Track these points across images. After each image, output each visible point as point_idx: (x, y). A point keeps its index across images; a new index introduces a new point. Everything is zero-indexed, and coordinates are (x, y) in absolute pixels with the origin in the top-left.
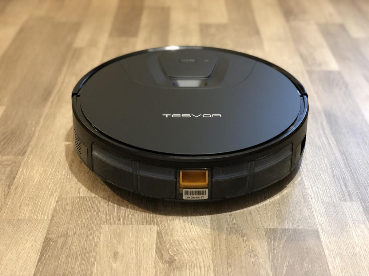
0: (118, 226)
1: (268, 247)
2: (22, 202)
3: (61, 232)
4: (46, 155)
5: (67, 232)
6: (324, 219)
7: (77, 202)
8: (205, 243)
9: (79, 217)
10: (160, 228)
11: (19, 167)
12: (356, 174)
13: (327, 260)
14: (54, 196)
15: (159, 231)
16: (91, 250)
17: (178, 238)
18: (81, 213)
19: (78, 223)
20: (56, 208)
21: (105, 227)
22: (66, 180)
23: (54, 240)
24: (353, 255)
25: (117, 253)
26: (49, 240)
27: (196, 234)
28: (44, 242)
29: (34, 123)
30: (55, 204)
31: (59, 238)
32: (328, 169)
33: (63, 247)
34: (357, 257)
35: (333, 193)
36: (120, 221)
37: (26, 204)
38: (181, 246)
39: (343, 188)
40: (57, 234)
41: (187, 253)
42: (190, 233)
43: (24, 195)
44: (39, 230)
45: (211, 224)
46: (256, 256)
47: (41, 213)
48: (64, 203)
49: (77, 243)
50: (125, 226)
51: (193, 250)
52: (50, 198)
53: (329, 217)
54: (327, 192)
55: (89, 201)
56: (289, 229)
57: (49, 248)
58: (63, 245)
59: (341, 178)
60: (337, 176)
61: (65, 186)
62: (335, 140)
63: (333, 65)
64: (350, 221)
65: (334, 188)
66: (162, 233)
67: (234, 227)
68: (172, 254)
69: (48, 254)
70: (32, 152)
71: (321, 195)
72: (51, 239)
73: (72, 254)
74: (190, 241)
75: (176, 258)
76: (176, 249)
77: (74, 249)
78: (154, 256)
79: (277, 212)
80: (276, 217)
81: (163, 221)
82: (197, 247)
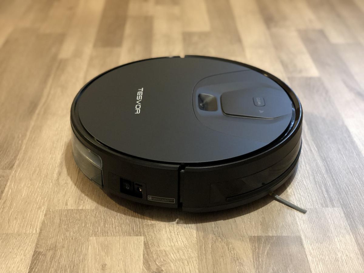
0: (106, 238)
1: (253, 255)
2: (10, 216)
3: (49, 246)
4: (33, 169)
5: (56, 246)
6: (307, 226)
7: (65, 215)
8: (191, 252)
9: (67, 230)
10: (147, 240)
11: (7, 181)
12: (337, 180)
13: (310, 267)
14: (42, 210)
15: (146, 242)
16: (80, 263)
17: (164, 248)
18: (69, 226)
19: (66, 235)
20: (44, 221)
21: (93, 239)
22: (54, 193)
23: (43, 253)
24: (335, 261)
25: (105, 265)
26: (38, 254)
27: (182, 243)
28: (33, 256)
29: (20, 136)
30: (43, 217)
31: (47, 252)
32: (310, 175)
33: (52, 260)
34: (339, 262)
35: (315, 199)
36: (108, 233)
37: (15, 217)
38: (168, 256)
39: (325, 194)
40: (46, 248)
41: (174, 263)
42: (177, 243)
43: (13, 209)
44: (28, 244)
45: (196, 233)
46: (241, 264)
47: (29, 227)
48: (52, 217)
49: (66, 256)
50: (113, 238)
51: (179, 260)
52: (37, 211)
53: (312, 223)
54: (309, 198)
55: (77, 214)
56: (273, 236)
57: (39, 262)
58: (52, 258)
59: (322, 184)
60: (318, 182)
61: (52, 198)
62: (317, 146)
63: (313, 71)
64: (332, 226)
65: (316, 195)
66: (149, 244)
67: (219, 236)
68: (159, 265)
69: (38, 268)
70: (19, 165)
71: (303, 201)
72: (39, 253)
73: (60, 267)
74: (176, 251)
75: (163, 268)
76: (164, 260)
77: (63, 262)
78: (141, 267)
79: (261, 220)
80: (260, 224)
81: (150, 231)
82: (183, 257)
